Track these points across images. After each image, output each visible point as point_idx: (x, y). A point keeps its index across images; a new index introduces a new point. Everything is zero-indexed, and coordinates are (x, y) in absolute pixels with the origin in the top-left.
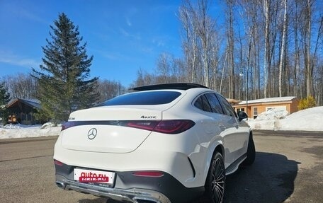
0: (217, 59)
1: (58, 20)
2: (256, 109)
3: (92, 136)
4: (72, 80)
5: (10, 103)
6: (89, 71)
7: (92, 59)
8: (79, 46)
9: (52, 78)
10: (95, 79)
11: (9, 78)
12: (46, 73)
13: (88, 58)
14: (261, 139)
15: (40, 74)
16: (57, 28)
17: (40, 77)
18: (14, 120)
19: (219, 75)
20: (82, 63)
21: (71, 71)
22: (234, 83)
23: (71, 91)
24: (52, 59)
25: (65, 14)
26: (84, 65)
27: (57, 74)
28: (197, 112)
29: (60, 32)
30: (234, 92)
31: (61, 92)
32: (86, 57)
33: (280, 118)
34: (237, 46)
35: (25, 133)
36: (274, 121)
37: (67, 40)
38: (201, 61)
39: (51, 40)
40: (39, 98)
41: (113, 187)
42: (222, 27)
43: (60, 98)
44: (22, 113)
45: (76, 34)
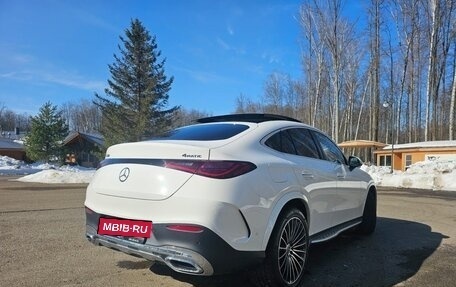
0: (354, 82)
1: (130, 29)
2: (409, 158)
3: (123, 178)
4: (144, 110)
5: (68, 139)
6: (167, 97)
7: (171, 81)
8: (155, 64)
9: (120, 107)
10: (175, 109)
11: (71, 106)
12: (112, 99)
13: (167, 80)
14: (405, 201)
15: (104, 100)
16: (127, 39)
17: (104, 104)
18: (73, 160)
19: (356, 106)
20: (158, 86)
21: (144, 96)
22: (377, 118)
23: (143, 124)
24: (120, 82)
25: (140, 21)
26: (161, 90)
27: (126, 101)
28: (267, 152)
29: (132, 44)
30: (377, 131)
31: (130, 124)
32: (164, 78)
33: (444, 172)
34: (385, 62)
35: (82, 177)
36: (433, 176)
37: (140, 56)
38: (329, 85)
39: (120, 56)
40: (102, 132)
41: (144, 243)
42: (364, 34)
43: (129, 133)
44: (83, 152)
45: (152, 48)
